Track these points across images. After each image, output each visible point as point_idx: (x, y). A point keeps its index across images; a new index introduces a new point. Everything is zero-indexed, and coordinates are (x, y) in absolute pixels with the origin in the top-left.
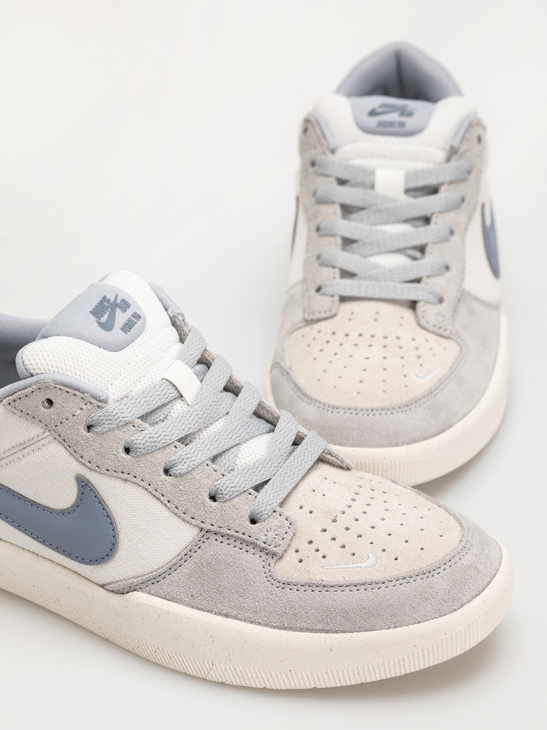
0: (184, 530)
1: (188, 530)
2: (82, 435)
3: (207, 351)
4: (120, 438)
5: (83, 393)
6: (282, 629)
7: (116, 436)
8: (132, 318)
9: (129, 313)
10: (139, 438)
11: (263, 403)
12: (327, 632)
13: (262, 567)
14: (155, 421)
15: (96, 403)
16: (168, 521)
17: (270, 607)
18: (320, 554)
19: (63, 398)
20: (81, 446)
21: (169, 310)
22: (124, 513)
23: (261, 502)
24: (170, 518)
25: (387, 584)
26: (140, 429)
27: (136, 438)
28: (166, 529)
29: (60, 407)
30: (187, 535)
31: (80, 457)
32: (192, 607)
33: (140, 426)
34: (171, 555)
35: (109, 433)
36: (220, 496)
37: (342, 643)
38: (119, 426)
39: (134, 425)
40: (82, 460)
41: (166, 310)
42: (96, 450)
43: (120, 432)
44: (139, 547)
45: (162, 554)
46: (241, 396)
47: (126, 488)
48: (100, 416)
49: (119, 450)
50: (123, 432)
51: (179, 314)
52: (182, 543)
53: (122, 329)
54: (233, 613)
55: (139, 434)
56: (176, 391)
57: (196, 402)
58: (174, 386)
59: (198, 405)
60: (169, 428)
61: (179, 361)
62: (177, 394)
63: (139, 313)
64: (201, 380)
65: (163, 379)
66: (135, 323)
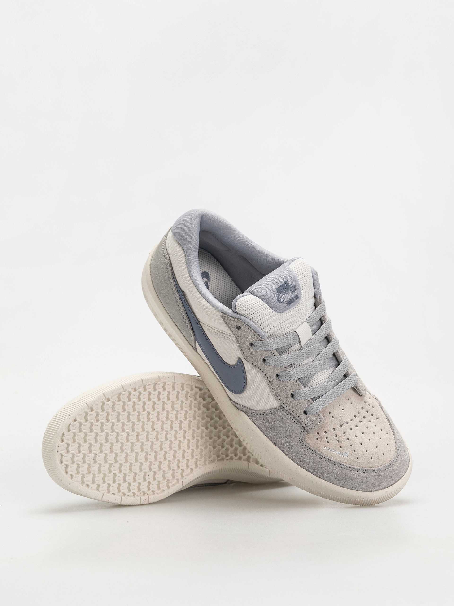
0: (274, 402)
1: (276, 403)
2: (247, 346)
3: (324, 316)
4: (263, 355)
5: (255, 331)
6: (296, 463)
7: (262, 353)
8: (294, 298)
9: (295, 294)
12: (314, 474)
13: (300, 433)
14: (283, 350)
15: (259, 338)
16: (269, 395)
17: (295, 452)
18: (327, 440)
19: (246, 330)
20: (245, 350)
21: (316, 290)
22: (252, 382)
23: (312, 407)
24: (270, 395)
25: (348, 468)
28: (267, 398)
29: (242, 332)
30: (274, 404)
31: (243, 353)
32: (263, 433)
33: (274, 354)
34: (264, 408)
35: (259, 351)
36: (295, 397)
37: (318, 482)
38: (265, 350)
39: (272, 352)
41: (314, 289)
42: (251, 354)
43: (264, 352)
44: (252, 398)
45: (261, 406)
47: (257, 373)
48: (258, 344)
49: (261, 359)
50: (266, 353)
52: (271, 406)
53: (287, 303)
54: (279, 445)
55: (272, 357)
56: (298, 339)
57: (306, 347)
58: (298, 336)
59: (305, 349)
60: (287, 359)
61: (307, 323)
62: (298, 341)
63: (299, 295)
64: (313, 334)
65: (295, 331)
66: (295, 301)
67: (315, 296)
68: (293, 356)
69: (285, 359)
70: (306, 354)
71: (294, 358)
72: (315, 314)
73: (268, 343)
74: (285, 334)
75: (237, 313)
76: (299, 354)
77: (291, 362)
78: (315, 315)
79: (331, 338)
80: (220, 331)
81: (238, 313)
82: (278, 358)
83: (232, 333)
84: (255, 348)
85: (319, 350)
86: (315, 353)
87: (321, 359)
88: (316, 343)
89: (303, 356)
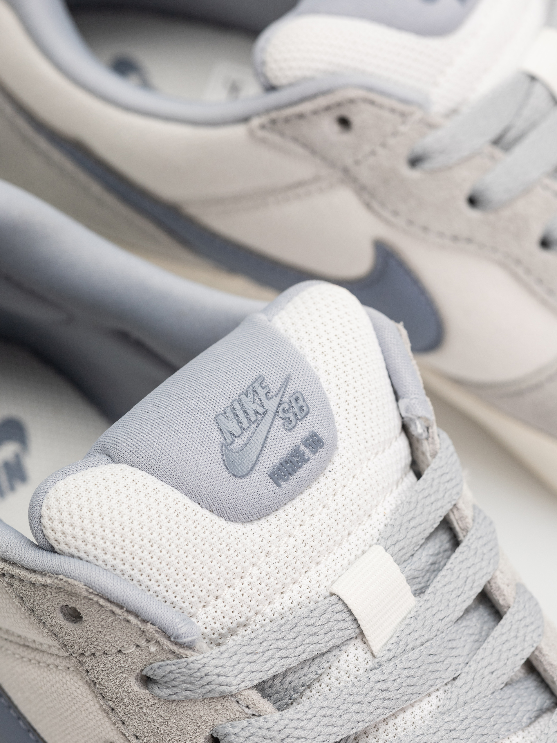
2: (130, 690)
3: (458, 509)
4: (204, 718)
5: (145, 621)
7: (196, 713)
8: (302, 448)
10: (243, 734)
11: (540, 652)
14: (293, 684)
15: (168, 646)
19: (103, 619)
20: (124, 707)
21: (406, 401)
26: (249, 712)
27: (236, 730)
29: (94, 631)
31: (119, 722)
33: (250, 707)
35: (184, 704)
38: (205, 697)
39: (239, 700)
40: (122, 728)
41: (397, 399)
42: (152, 724)
43: (206, 707)
46: (496, 636)
48: (171, 672)
49: (197, 739)
50: (213, 709)
51: (419, 418)
53: (272, 475)
55: (245, 723)
56: (349, 624)
57: (391, 655)
58: (351, 614)
59: (392, 663)
60: (314, 719)
61: (381, 548)
62: (352, 631)
63: (322, 433)
64: (419, 592)
65: (332, 594)
66: (306, 460)
67: (405, 428)
68: (338, 702)
69: (302, 724)
70: (396, 685)
71: (347, 712)
72: (413, 506)
73: (213, 662)
74: (288, 613)
75: (52, 550)
76: (364, 691)
77: (335, 730)
78: (415, 508)
79: (504, 599)
80: (18, 640)
81: (58, 551)
82: (269, 725)
83: (55, 643)
84: (164, 692)
85: (456, 661)
86: (437, 675)
87: (470, 694)
88: (435, 628)
89: (385, 694)
